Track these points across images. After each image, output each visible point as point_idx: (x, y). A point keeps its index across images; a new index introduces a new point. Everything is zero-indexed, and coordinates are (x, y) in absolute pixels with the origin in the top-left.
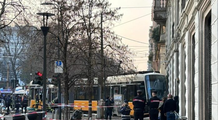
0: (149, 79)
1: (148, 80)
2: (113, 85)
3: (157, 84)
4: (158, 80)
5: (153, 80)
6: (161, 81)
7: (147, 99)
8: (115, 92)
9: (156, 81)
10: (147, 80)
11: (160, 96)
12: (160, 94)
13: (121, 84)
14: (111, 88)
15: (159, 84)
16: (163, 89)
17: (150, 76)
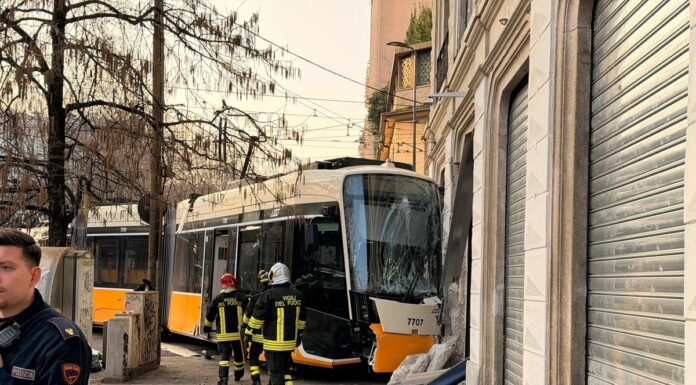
0: (362, 193)
1: (358, 197)
2: (212, 228)
3: (398, 217)
4: (405, 200)
5: (383, 199)
6: (417, 205)
7: (349, 288)
8: (220, 258)
9: (394, 207)
10: (352, 197)
11: (411, 278)
12: (410, 265)
13: (240, 221)
14: (206, 239)
15: (408, 219)
16: (424, 246)
17: (365, 176)
